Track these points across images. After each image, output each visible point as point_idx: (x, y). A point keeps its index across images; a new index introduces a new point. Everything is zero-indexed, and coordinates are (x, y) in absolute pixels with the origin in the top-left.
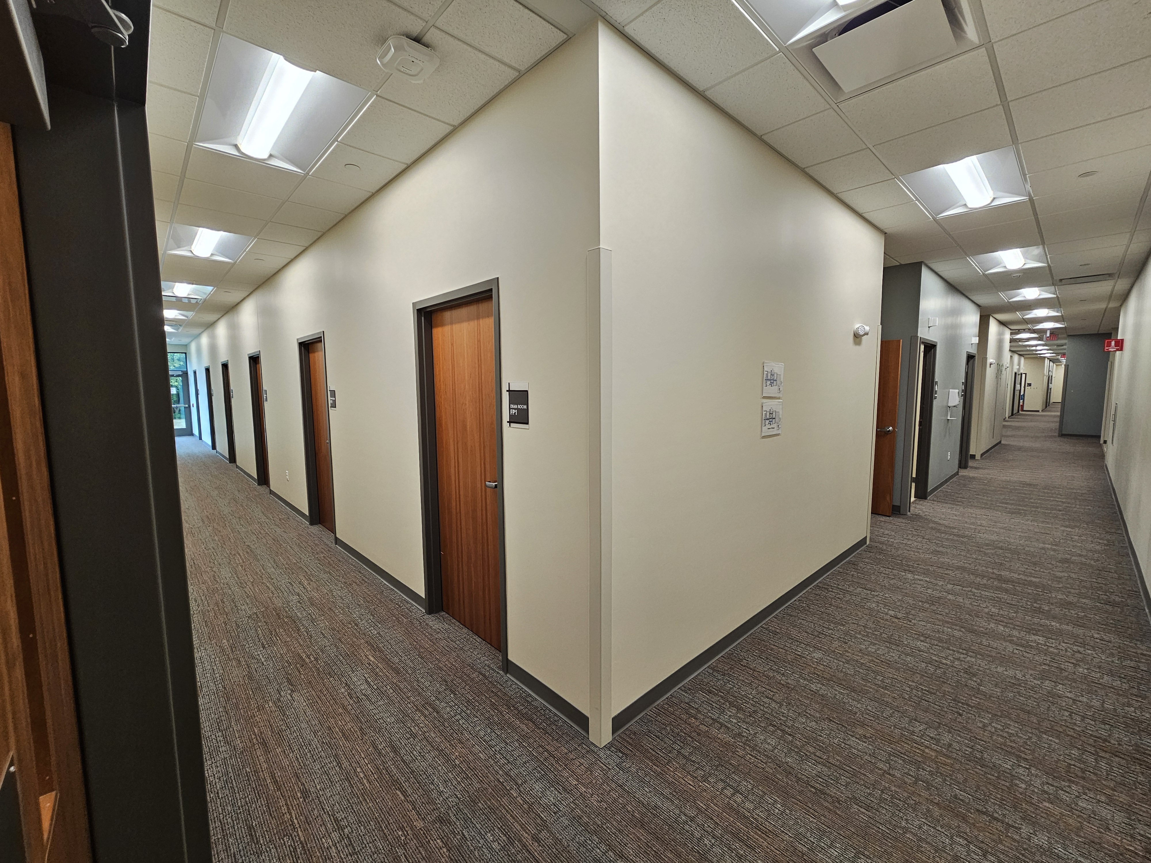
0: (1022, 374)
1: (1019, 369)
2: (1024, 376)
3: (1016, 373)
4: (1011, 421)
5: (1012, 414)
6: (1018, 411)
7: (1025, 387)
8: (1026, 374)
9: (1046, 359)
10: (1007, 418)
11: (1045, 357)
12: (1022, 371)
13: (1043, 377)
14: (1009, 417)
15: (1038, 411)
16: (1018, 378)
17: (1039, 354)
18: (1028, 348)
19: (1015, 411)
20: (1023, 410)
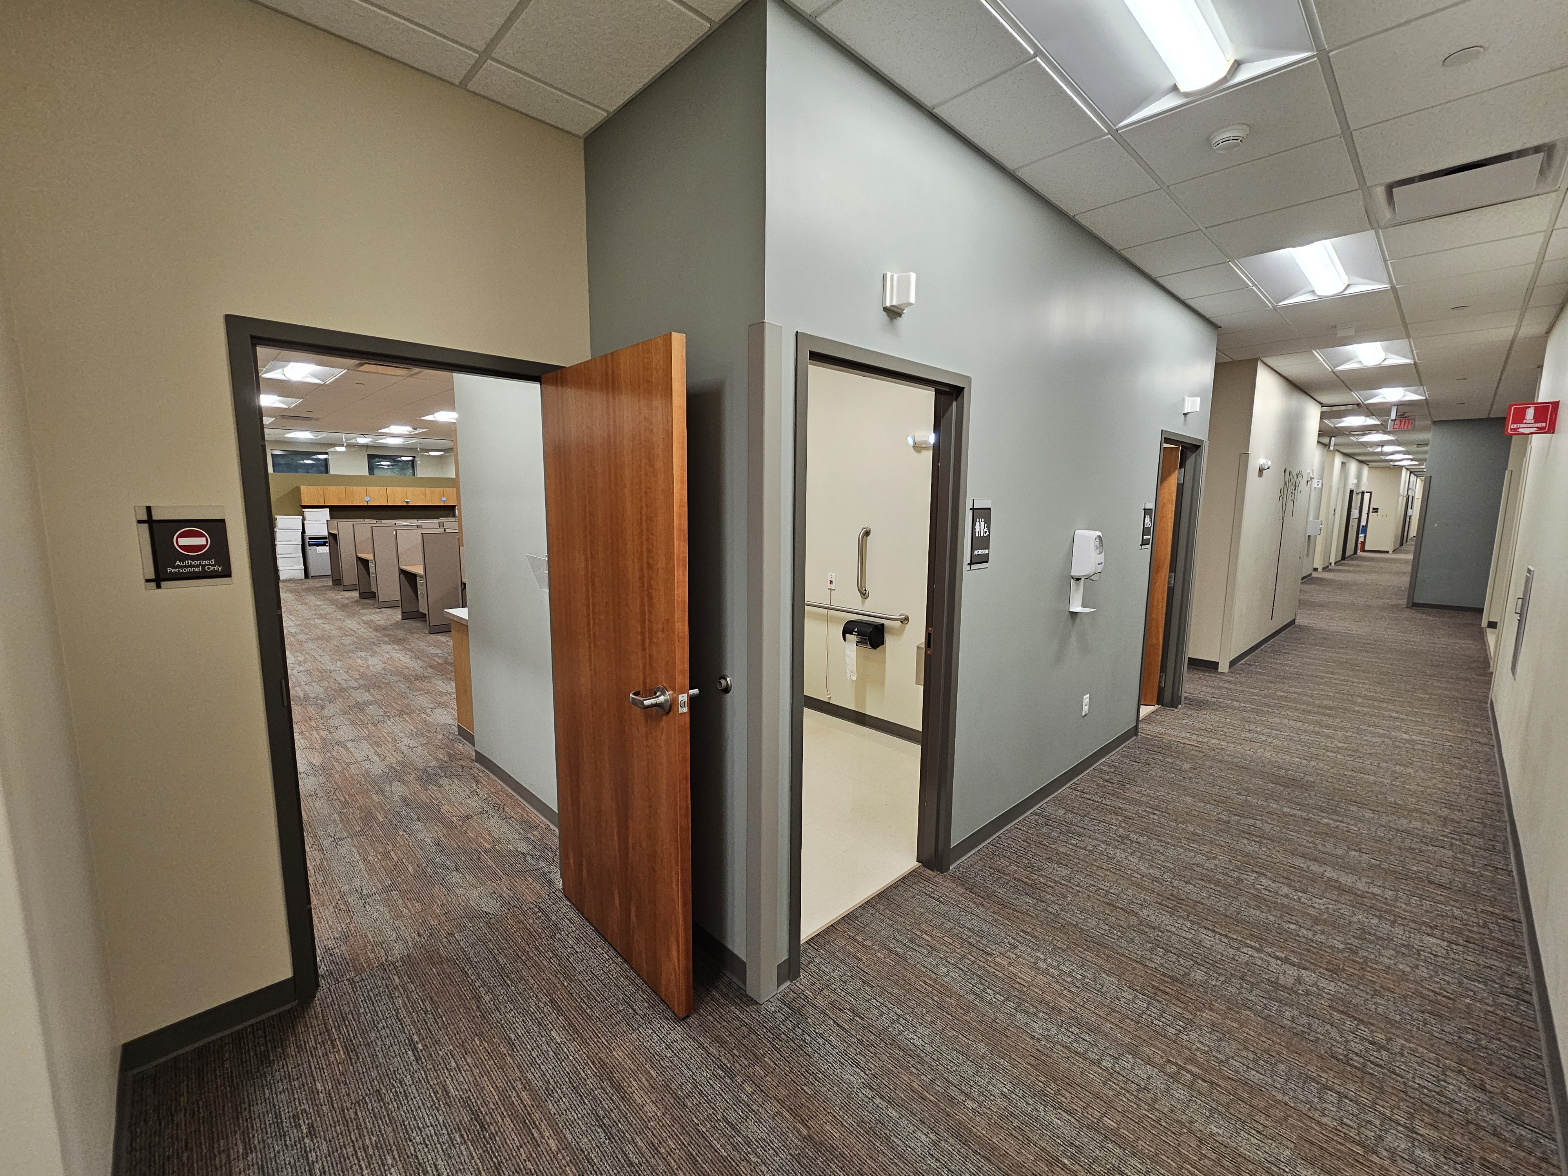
0: (1363, 493)
1: (1358, 484)
2: (1367, 496)
3: (1351, 492)
4: (1340, 571)
5: (1343, 558)
6: (1355, 552)
7: (1368, 514)
8: (1371, 493)
9: (1404, 470)
10: (1333, 564)
11: (1401, 467)
12: (1364, 488)
13: (1398, 498)
14: (1335, 563)
15: (1387, 552)
16: (1356, 500)
17: (1392, 461)
18: (1370, 449)
19: (1350, 551)
20: (1363, 550)
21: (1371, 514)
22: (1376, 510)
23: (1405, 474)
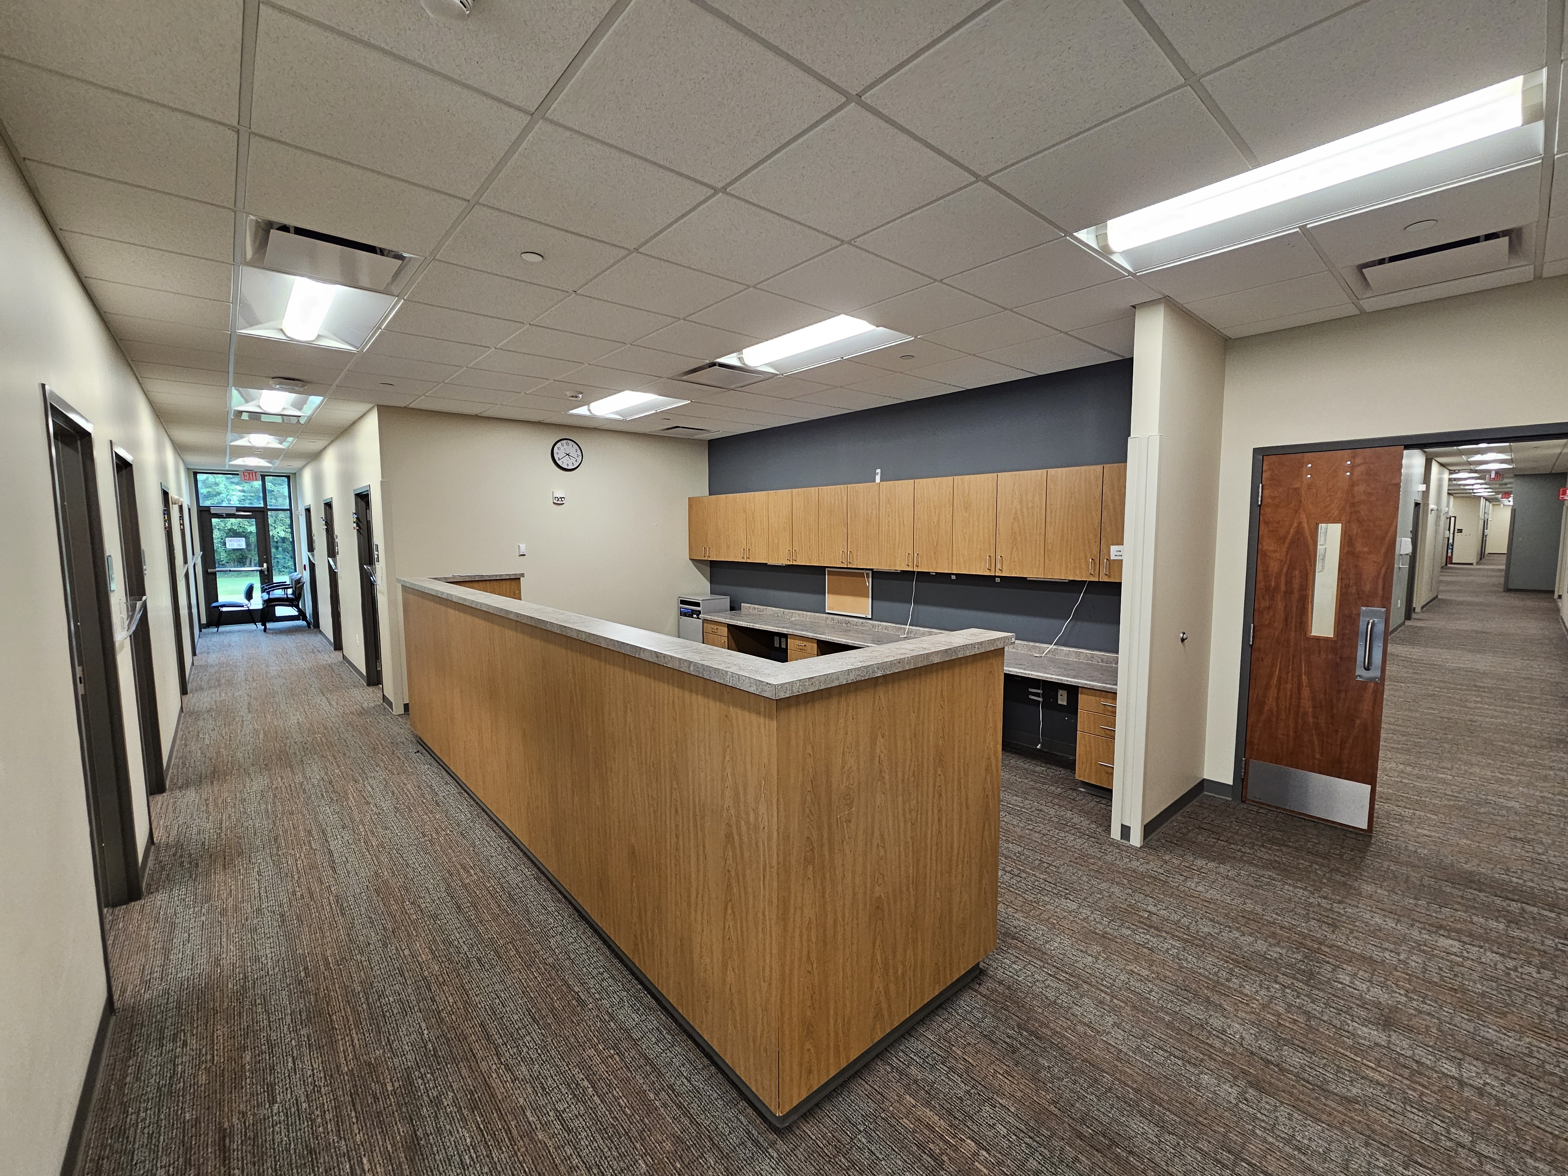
2: (1453, 519)
11: (1480, 497)
12: (1451, 514)
13: (1477, 521)
15: (1472, 564)
17: (1475, 493)
18: (1466, 487)
20: (1452, 563)
21: (1456, 534)
22: (1460, 531)
23: (1482, 501)
